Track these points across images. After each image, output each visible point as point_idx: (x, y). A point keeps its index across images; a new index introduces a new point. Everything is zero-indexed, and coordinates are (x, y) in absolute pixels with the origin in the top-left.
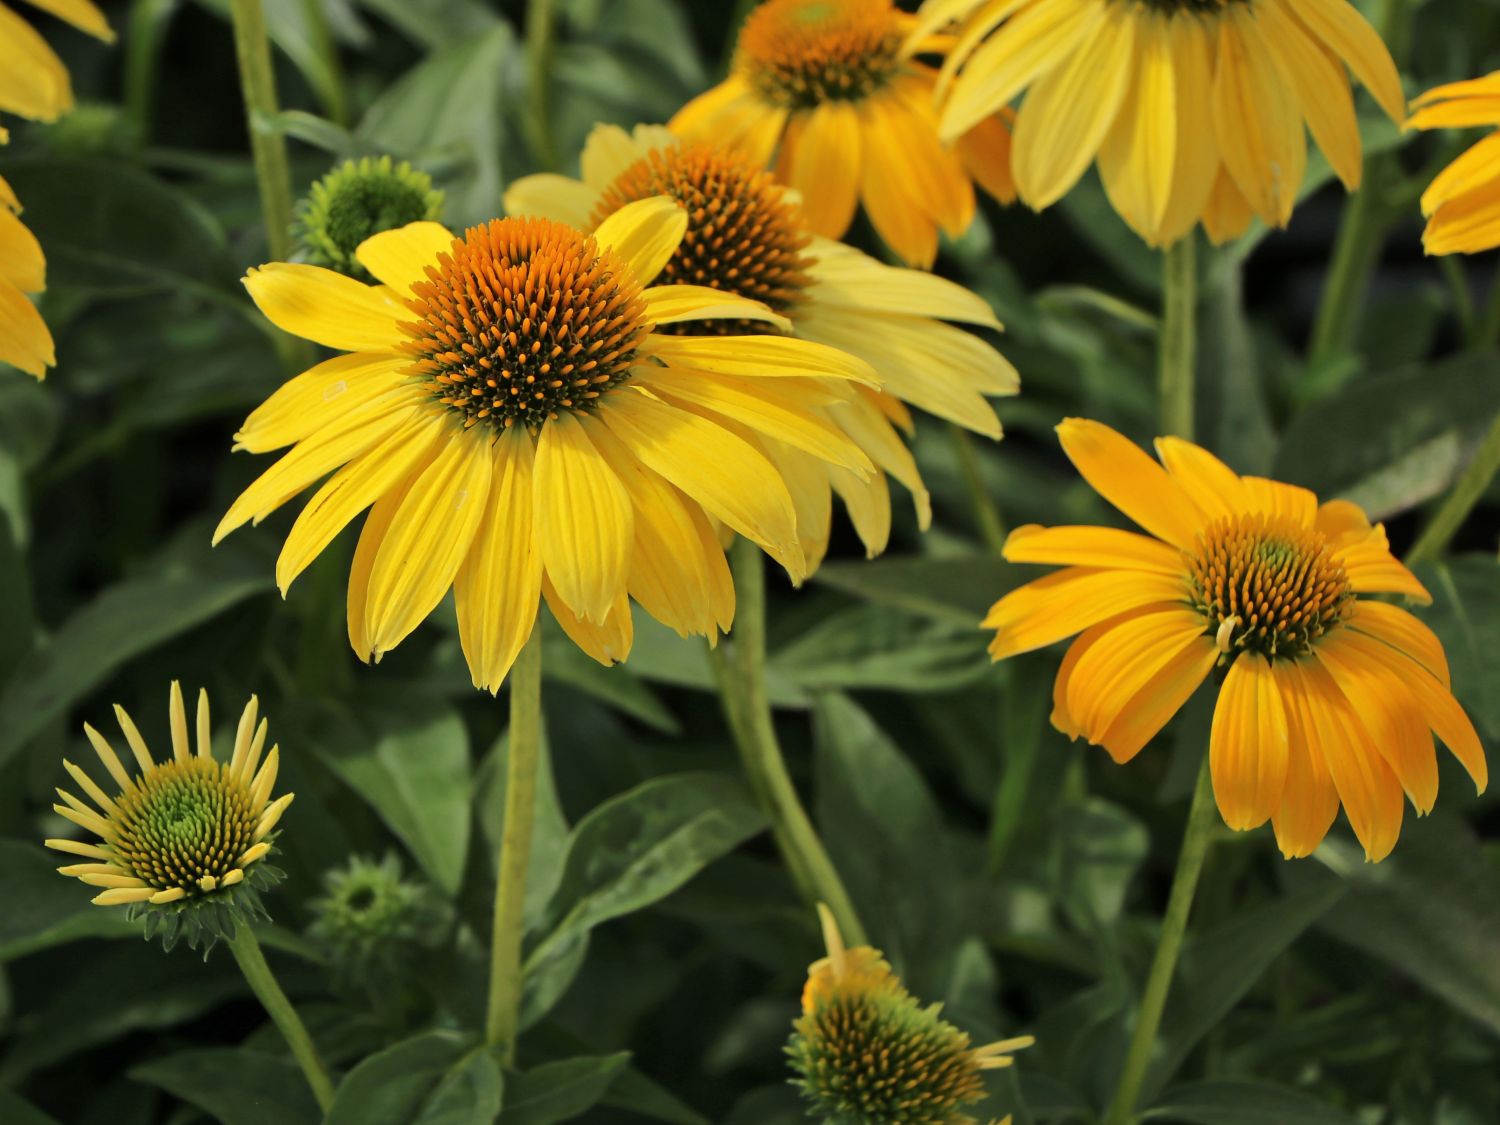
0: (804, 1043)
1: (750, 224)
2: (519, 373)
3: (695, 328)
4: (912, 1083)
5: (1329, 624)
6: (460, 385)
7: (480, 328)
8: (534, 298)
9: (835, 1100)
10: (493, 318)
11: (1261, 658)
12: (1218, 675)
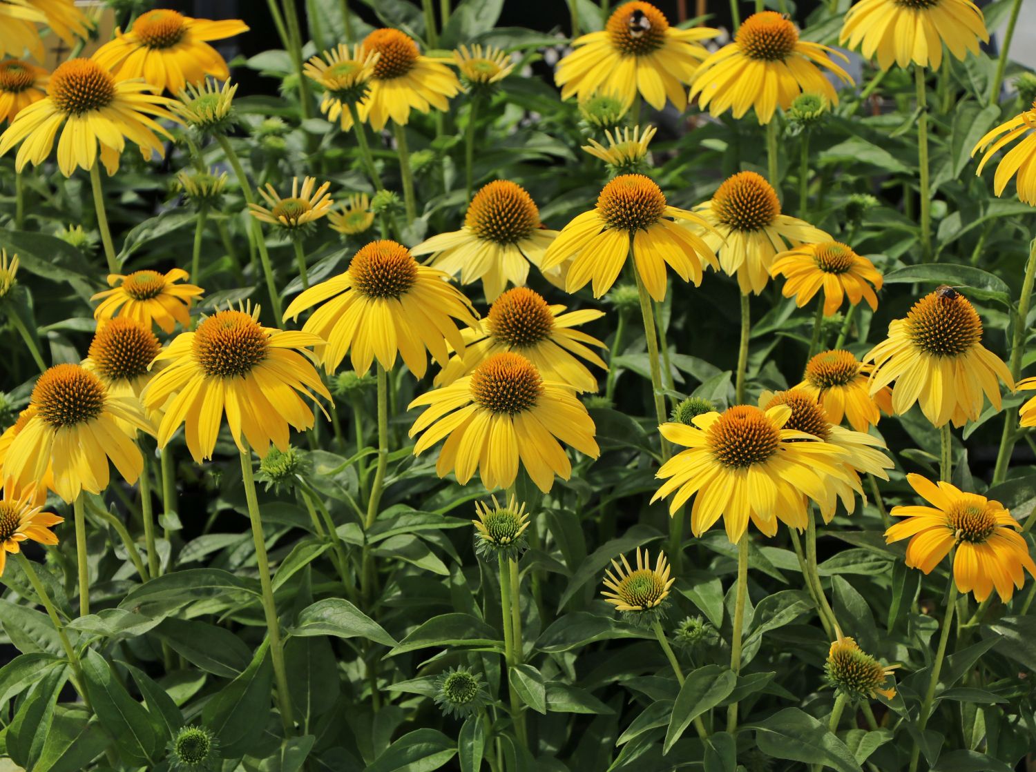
0: (830, 665)
1: (811, 414)
2: (743, 450)
3: (797, 440)
4: (863, 675)
5: (990, 532)
6: (725, 454)
7: (731, 436)
8: (747, 427)
9: (839, 681)
10: (735, 434)
11: (969, 542)
12: (956, 546)
